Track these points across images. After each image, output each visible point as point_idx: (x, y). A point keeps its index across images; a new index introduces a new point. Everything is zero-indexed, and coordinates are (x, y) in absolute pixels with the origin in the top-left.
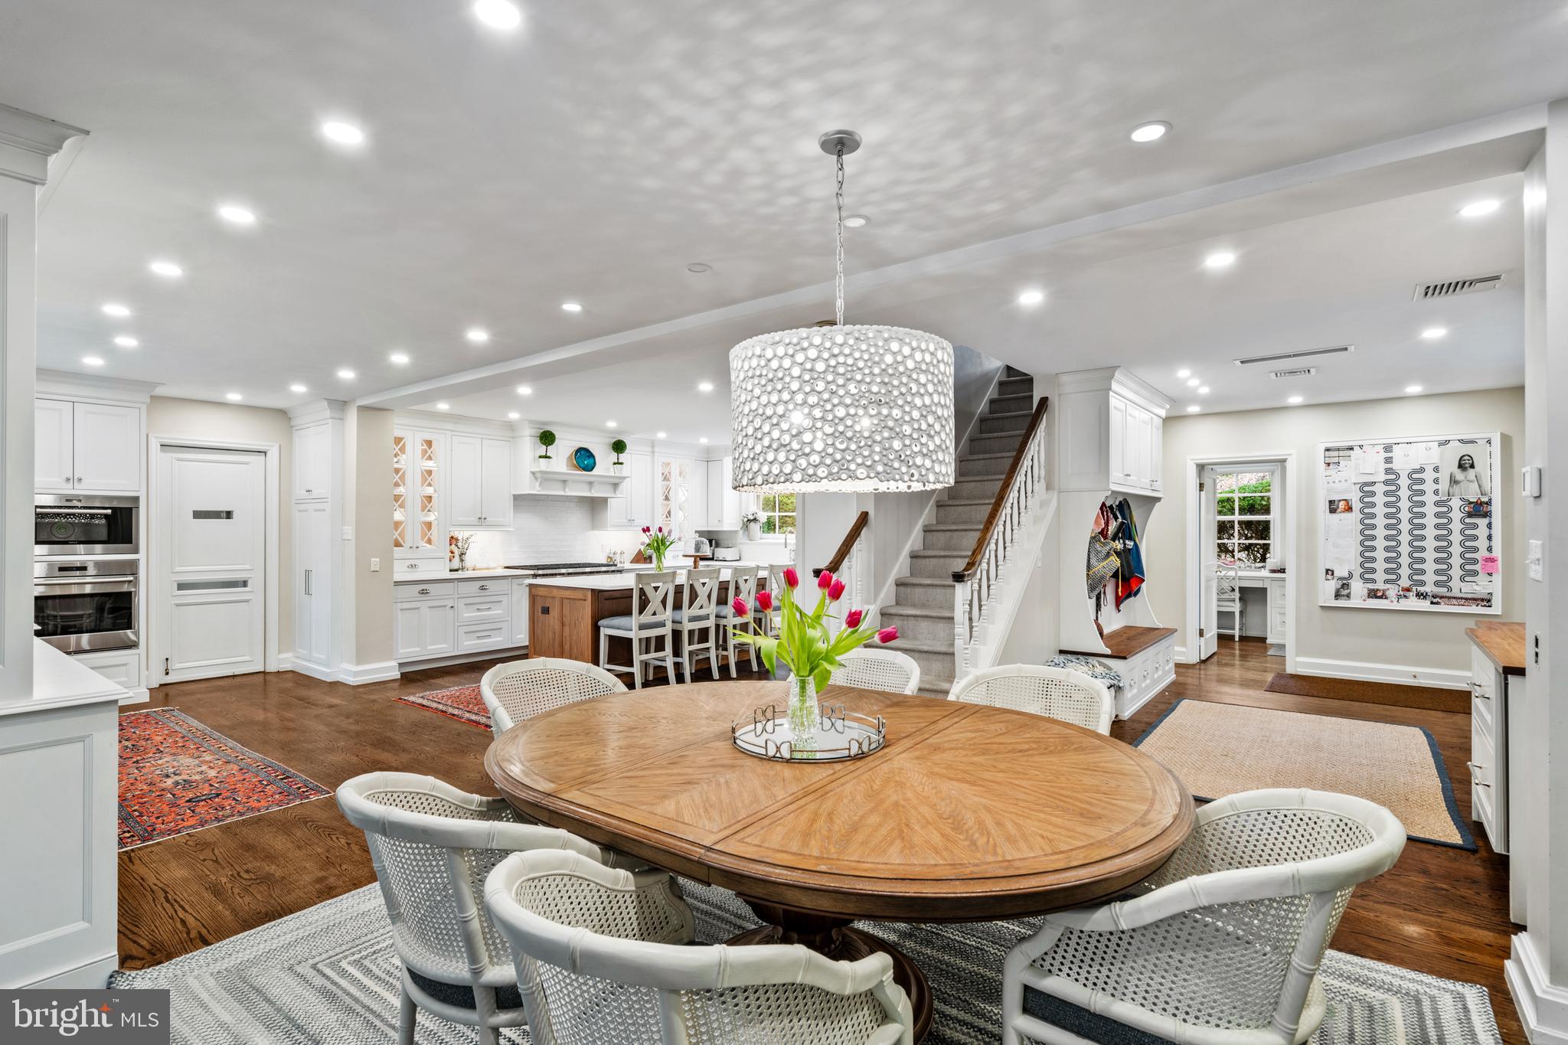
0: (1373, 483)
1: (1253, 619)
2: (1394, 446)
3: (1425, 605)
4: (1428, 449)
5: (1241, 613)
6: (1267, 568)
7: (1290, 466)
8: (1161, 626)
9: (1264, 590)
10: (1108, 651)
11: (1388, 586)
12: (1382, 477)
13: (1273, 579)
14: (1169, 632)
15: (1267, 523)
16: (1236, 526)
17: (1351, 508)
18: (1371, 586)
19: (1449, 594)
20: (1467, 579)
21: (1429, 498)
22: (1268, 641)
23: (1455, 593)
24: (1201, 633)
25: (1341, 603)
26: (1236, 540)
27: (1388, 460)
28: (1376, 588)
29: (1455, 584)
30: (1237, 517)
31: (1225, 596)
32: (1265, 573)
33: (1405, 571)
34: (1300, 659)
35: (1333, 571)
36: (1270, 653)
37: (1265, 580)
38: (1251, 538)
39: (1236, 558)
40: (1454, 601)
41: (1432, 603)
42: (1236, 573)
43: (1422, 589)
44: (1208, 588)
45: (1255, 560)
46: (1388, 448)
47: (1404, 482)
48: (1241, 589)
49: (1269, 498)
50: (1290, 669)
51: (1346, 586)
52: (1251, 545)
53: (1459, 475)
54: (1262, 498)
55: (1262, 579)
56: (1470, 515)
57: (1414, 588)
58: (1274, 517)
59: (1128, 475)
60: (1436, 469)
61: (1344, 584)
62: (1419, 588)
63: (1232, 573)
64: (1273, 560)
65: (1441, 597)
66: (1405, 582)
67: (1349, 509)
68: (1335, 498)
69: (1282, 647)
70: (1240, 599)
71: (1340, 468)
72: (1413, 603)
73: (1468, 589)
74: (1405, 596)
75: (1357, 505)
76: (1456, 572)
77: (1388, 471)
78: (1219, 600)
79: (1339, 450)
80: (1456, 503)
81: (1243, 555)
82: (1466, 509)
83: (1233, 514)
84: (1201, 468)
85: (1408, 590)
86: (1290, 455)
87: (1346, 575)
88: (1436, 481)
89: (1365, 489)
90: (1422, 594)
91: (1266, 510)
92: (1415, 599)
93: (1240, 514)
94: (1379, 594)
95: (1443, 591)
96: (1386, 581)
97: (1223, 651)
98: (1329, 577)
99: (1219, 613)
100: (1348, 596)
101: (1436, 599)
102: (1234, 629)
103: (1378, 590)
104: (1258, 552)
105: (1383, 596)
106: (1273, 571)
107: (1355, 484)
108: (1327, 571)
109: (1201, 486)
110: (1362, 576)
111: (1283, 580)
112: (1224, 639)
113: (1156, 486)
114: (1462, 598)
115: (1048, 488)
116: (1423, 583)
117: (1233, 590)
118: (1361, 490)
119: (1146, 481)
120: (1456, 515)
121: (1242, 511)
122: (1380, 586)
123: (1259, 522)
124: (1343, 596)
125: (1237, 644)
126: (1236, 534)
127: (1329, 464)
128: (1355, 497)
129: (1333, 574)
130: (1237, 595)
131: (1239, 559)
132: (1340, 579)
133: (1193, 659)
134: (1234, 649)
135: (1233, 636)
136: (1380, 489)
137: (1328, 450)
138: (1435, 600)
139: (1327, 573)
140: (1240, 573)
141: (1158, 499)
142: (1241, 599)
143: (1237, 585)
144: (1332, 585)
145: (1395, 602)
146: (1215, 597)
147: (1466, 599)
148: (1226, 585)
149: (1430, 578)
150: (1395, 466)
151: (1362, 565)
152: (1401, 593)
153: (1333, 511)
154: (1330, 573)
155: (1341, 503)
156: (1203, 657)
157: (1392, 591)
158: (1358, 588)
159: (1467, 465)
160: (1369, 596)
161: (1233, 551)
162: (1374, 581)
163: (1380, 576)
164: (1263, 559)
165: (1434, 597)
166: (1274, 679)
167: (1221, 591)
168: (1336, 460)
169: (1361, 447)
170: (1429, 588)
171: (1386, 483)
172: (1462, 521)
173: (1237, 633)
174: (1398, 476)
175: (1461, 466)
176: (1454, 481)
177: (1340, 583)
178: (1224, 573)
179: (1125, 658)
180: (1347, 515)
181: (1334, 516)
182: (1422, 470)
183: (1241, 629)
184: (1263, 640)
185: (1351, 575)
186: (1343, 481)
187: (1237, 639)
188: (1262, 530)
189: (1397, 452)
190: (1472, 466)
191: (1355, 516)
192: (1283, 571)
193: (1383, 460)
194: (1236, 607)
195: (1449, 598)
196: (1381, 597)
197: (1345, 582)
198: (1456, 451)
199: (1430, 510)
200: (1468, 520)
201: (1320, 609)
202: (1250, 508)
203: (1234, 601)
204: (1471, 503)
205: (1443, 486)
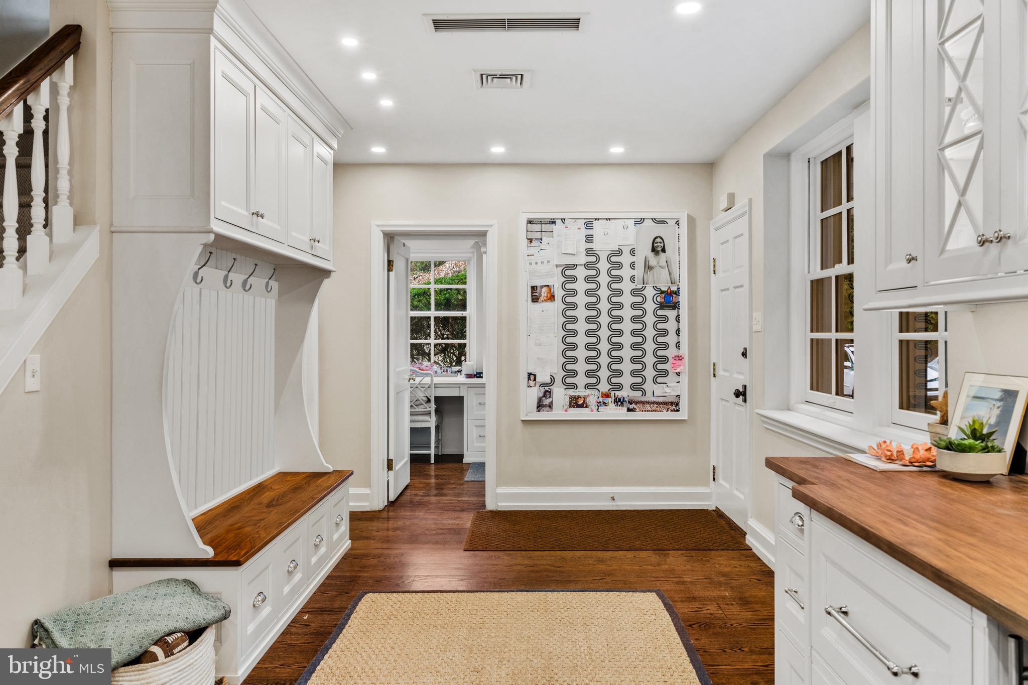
0: (574, 266)
1: (449, 433)
2: (595, 222)
3: (621, 413)
4: (625, 228)
5: (438, 428)
6: (464, 372)
7: (492, 240)
8: (331, 469)
9: (460, 400)
10: (209, 552)
11: (588, 392)
12: (583, 259)
13: (471, 386)
14: (343, 477)
15: (464, 319)
16: (432, 323)
17: (553, 296)
18: (572, 392)
19: (644, 399)
20: (659, 380)
21: (626, 286)
22: (465, 460)
23: (649, 397)
24: (390, 465)
25: (544, 415)
26: (432, 341)
27: (589, 239)
28: (577, 394)
29: (649, 386)
30: (433, 313)
31: (420, 409)
32: (461, 379)
33: (604, 374)
34: (501, 490)
35: (535, 376)
36: (467, 478)
37: (462, 387)
38: (448, 338)
39: (432, 361)
40: (648, 407)
41: (629, 410)
42: (432, 380)
43: (619, 394)
44: (399, 401)
45: (451, 363)
46: (589, 225)
47: (603, 266)
48: (437, 399)
49: (465, 292)
50: (490, 505)
51: (547, 394)
52: (447, 345)
53: (653, 260)
54: (458, 290)
55: (458, 386)
56: (662, 306)
57: (612, 395)
58: (470, 312)
59: (257, 214)
60: (632, 252)
61: (546, 391)
62: (617, 393)
63: (427, 380)
64: (469, 365)
65: (637, 403)
66: (604, 387)
67: (552, 298)
68: (538, 283)
69: (481, 466)
70: (435, 410)
71: (542, 246)
72: (613, 412)
73: (659, 390)
74: (604, 403)
75: (559, 293)
76: (649, 373)
77: (590, 252)
78: (412, 414)
79: (541, 223)
80: (649, 292)
81: (440, 358)
82: (659, 299)
83: (429, 309)
84: (390, 238)
85: (607, 396)
86: (492, 226)
87: (547, 379)
88: (632, 266)
89: (568, 273)
90: (620, 400)
91: (463, 306)
92: (612, 406)
93: (436, 310)
94: (580, 402)
95: (637, 395)
96: (588, 386)
97: (417, 482)
98: (532, 383)
99: (413, 430)
100: (550, 406)
101: (632, 405)
102: (429, 447)
103: (579, 397)
104: (453, 354)
105: (584, 405)
106: (469, 376)
107: (557, 266)
108: (530, 374)
109: (390, 264)
110: (563, 381)
111: (483, 386)
112: (418, 461)
113: (321, 249)
114: (654, 403)
115: (78, 221)
116: (620, 387)
117: (429, 401)
118: (563, 274)
119: (303, 239)
120: (650, 306)
121: (438, 307)
122: (581, 392)
123: (455, 319)
124: (545, 406)
125: (433, 467)
126: (432, 334)
127: (531, 240)
128: (556, 281)
129: (535, 380)
130: (433, 406)
131: (435, 362)
132: (543, 385)
133: (377, 502)
134: (428, 476)
135: (429, 455)
136: (581, 273)
137: (530, 222)
138: (631, 407)
139: (529, 379)
140: (437, 380)
141: (326, 273)
142: (437, 411)
143: (434, 393)
144: (535, 393)
145: (595, 411)
146: (407, 410)
147: (658, 403)
148: (421, 395)
149: (627, 380)
150: (596, 246)
151: (563, 367)
152: (601, 399)
153: (535, 299)
154: (532, 377)
155: (544, 290)
156: (392, 498)
157: (593, 398)
158: (560, 395)
159: (660, 249)
160: (571, 406)
161: (429, 354)
162: (575, 386)
163: (581, 380)
164: (459, 362)
165: (630, 402)
166: (473, 524)
167: (415, 404)
168: (538, 235)
169: (563, 220)
170: (625, 393)
171: (587, 266)
172: (655, 313)
173: (432, 452)
174: (598, 259)
175: (654, 250)
176: (648, 267)
177: (543, 390)
178: (418, 380)
179: (237, 564)
180: (549, 305)
181: (536, 305)
182: (619, 252)
183: (436, 447)
184: (459, 458)
185: (553, 379)
186: (545, 262)
187: (432, 461)
188: (457, 327)
189: (598, 228)
190: (664, 250)
191: (556, 306)
192: (479, 375)
193: (584, 239)
194: (431, 422)
195: (643, 403)
196: (581, 406)
197: (547, 388)
198: (651, 231)
199: (627, 299)
200: (660, 312)
201: (521, 422)
202: (446, 303)
203: (429, 413)
204: (662, 292)
205: (639, 272)
